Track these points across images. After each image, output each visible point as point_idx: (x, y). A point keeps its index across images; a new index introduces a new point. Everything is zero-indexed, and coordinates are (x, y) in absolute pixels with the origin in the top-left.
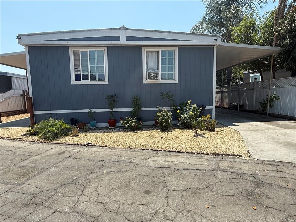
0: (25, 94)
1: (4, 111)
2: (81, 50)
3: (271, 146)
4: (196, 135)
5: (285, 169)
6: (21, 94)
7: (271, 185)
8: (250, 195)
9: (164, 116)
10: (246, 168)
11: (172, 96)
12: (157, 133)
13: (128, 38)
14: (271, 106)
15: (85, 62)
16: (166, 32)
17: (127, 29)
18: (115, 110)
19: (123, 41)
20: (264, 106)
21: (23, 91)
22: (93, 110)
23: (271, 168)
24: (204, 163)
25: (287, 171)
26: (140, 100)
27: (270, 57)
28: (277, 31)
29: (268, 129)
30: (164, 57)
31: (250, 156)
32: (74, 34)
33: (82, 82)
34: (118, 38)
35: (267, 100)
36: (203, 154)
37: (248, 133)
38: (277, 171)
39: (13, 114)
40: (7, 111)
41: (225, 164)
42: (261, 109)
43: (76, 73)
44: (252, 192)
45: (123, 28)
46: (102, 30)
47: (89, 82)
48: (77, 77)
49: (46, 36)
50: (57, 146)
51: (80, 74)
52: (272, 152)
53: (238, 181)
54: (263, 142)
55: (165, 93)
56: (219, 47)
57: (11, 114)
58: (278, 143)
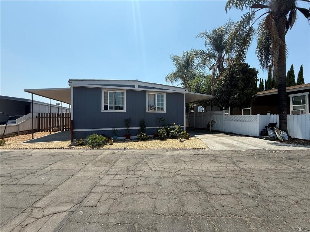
0: (40, 117)
1: (23, 130)
2: (109, 91)
3: (216, 144)
4: (181, 141)
5: (223, 152)
6: (36, 117)
7: (220, 157)
8: (214, 160)
9: (162, 131)
10: (209, 153)
11: (164, 120)
12: (159, 141)
13: (140, 87)
14: (212, 126)
15: (111, 98)
16: (161, 85)
17: (139, 81)
18: (130, 128)
19: (137, 88)
20: (208, 126)
21: (39, 114)
22: (116, 129)
23: (218, 152)
24: (192, 152)
25: (225, 153)
26: (145, 122)
27: (210, 100)
28: (213, 88)
29: (213, 137)
30: (158, 98)
31: (209, 149)
32: (107, 82)
33: (109, 111)
34: (134, 86)
35: (210, 123)
36: (189, 149)
37: (205, 139)
38: (221, 153)
39: (29, 132)
40: (25, 130)
41: (200, 152)
42: (207, 127)
43: (105, 105)
44: (214, 159)
45: (137, 81)
46: (124, 81)
47: (114, 111)
48: (106, 108)
49: (89, 82)
50: (105, 150)
51: (108, 106)
52: (217, 147)
53: (208, 157)
54: (213, 143)
55: (160, 118)
56: (187, 94)
57: (28, 133)
58: (219, 143)
